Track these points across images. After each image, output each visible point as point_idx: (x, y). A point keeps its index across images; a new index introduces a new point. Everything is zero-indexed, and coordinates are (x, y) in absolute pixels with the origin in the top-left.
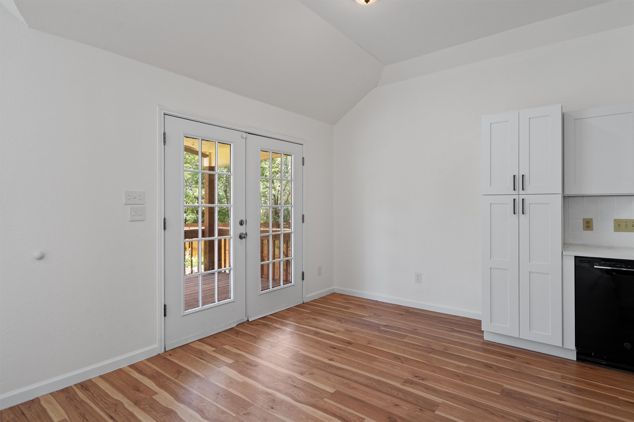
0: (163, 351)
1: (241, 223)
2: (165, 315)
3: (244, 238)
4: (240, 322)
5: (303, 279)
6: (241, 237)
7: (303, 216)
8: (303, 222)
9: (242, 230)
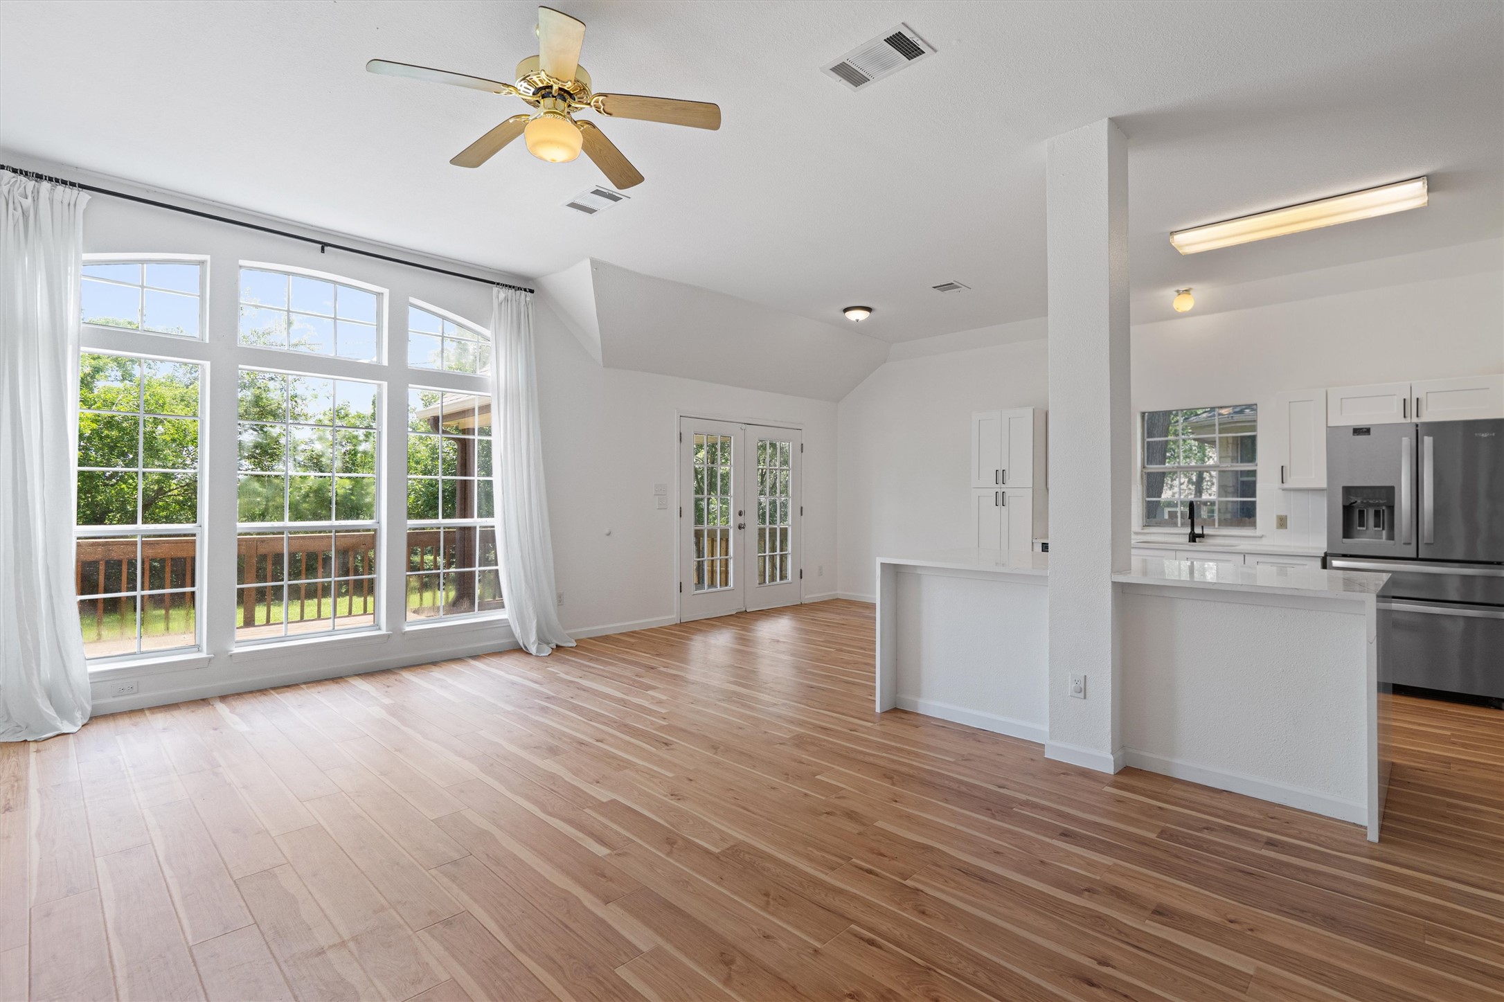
0: (679, 622)
1: (740, 514)
2: (681, 591)
3: (743, 528)
4: (739, 611)
5: (801, 578)
6: (740, 527)
7: (802, 508)
8: (802, 515)
9: (741, 520)
